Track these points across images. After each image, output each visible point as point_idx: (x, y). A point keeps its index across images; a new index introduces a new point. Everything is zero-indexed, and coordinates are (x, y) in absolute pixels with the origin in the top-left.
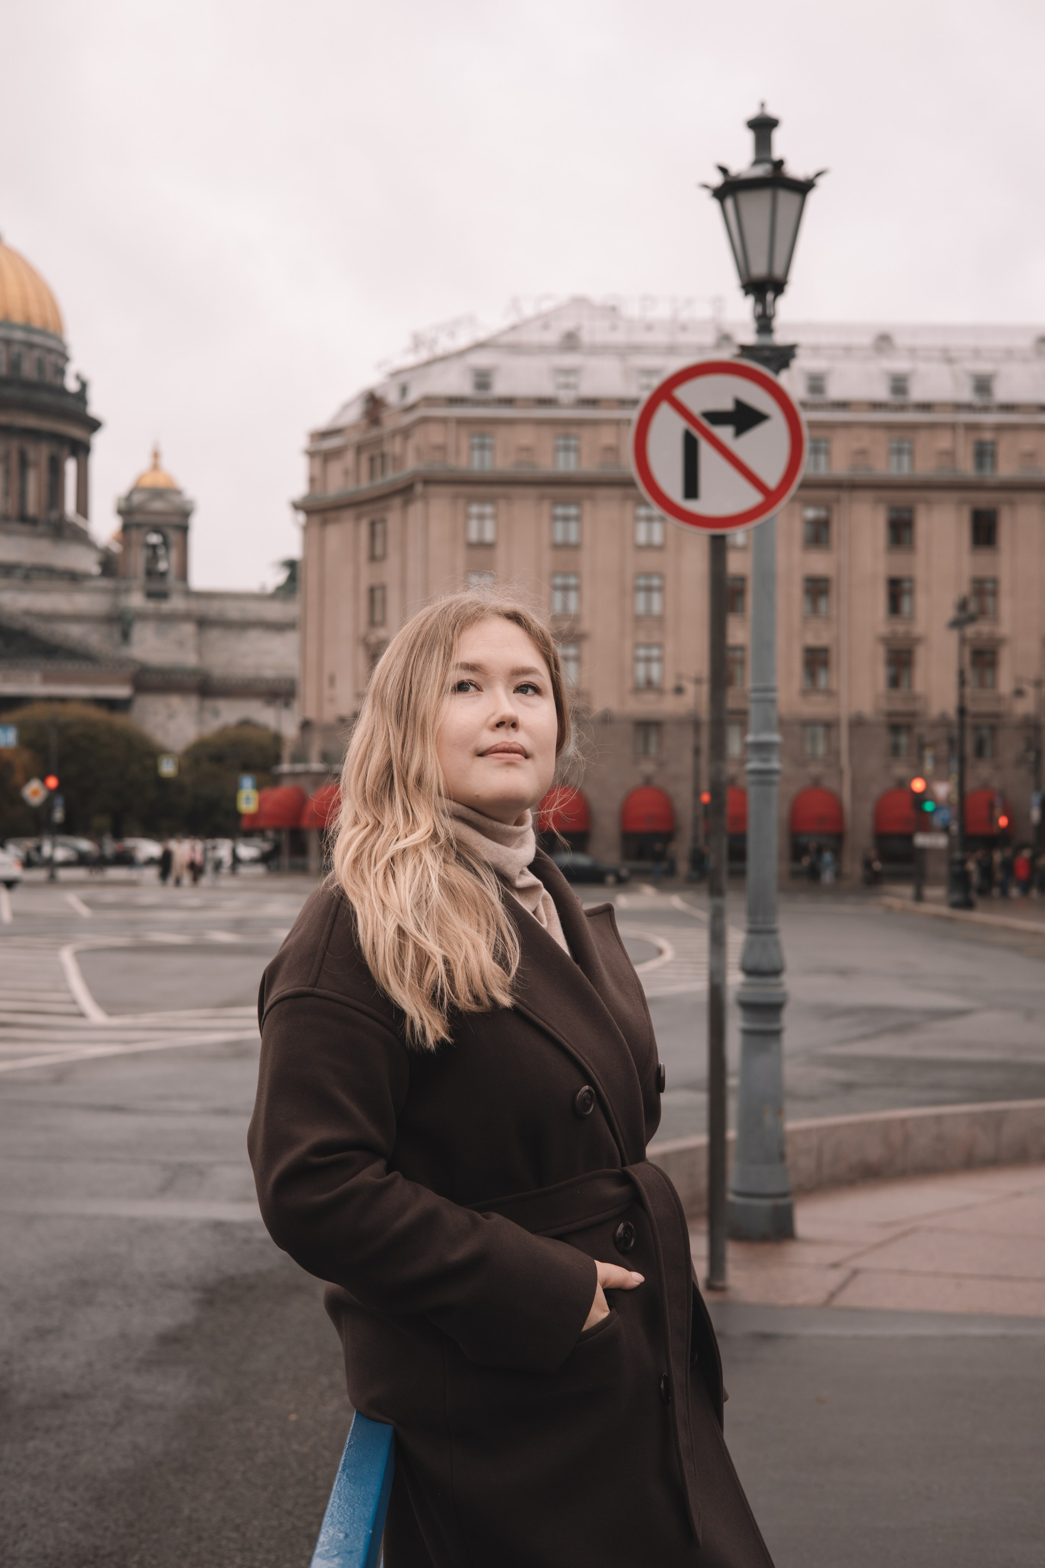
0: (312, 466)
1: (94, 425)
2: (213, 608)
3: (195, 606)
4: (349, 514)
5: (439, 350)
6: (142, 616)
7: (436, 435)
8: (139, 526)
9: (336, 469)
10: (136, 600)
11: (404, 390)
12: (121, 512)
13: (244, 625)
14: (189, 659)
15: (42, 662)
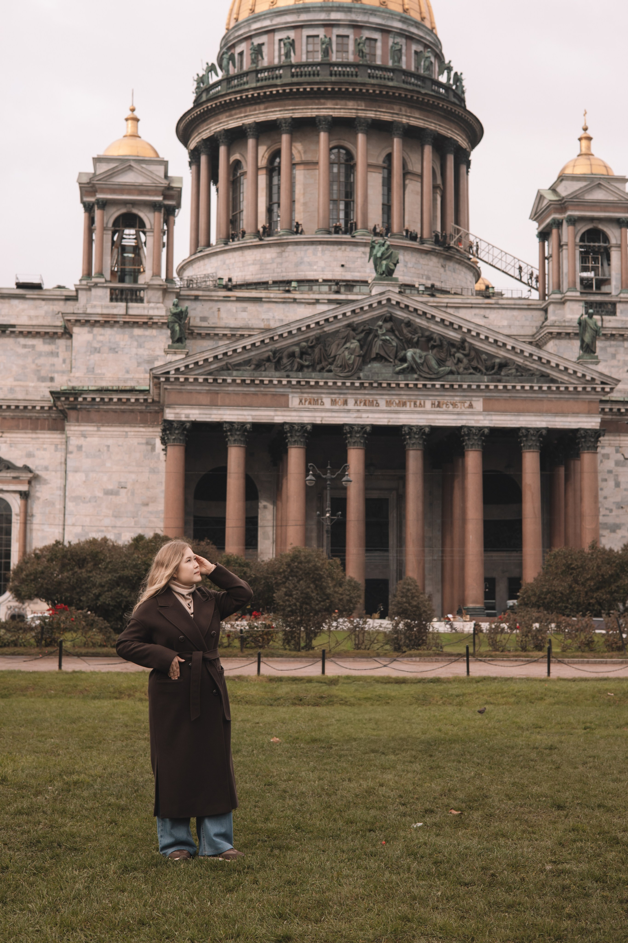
8: (573, 221)
12: (538, 213)
15: (485, 381)
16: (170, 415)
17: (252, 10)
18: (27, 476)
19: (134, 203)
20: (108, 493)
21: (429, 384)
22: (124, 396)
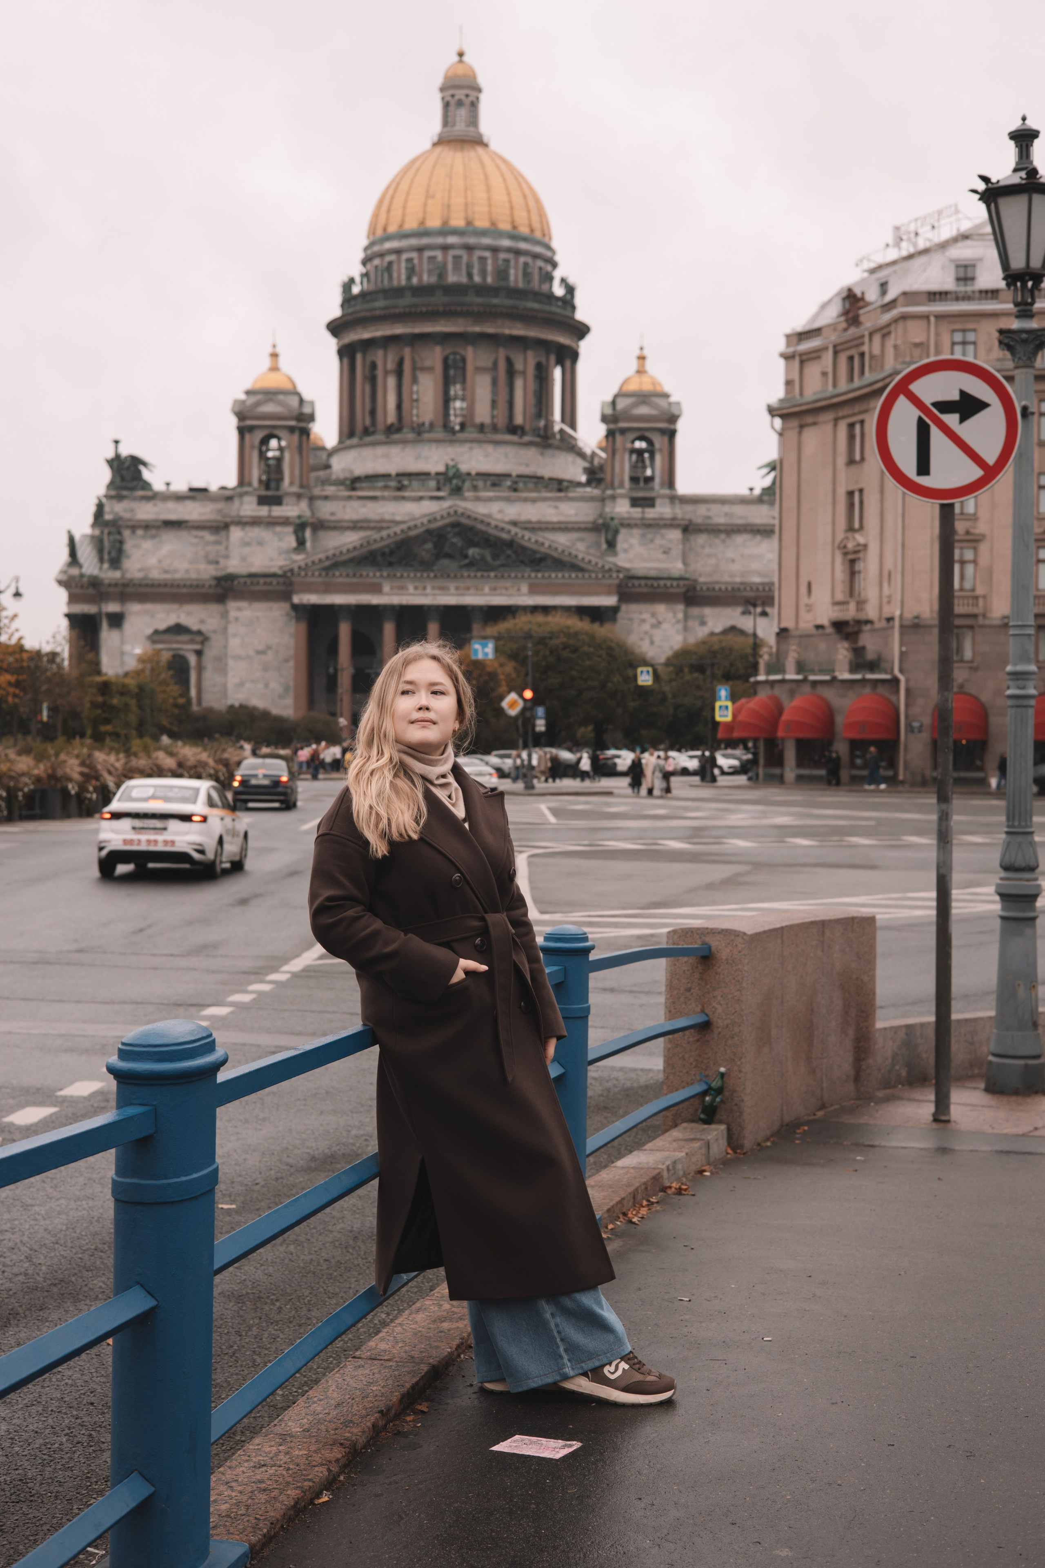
0: (788, 371)
1: (582, 331)
2: (699, 514)
3: (680, 512)
4: (829, 416)
5: (922, 244)
6: (628, 524)
7: (916, 332)
8: (623, 431)
9: (813, 371)
10: (622, 508)
11: (884, 287)
12: (605, 419)
13: (732, 530)
14: (676, 567)
15: (527, 572)
16: (296, 599)
17: (385, 229)
18: (199, 638)
19: (275, 427)
20: (258, 652)
21: (485, 574)
22: (268, 580)
